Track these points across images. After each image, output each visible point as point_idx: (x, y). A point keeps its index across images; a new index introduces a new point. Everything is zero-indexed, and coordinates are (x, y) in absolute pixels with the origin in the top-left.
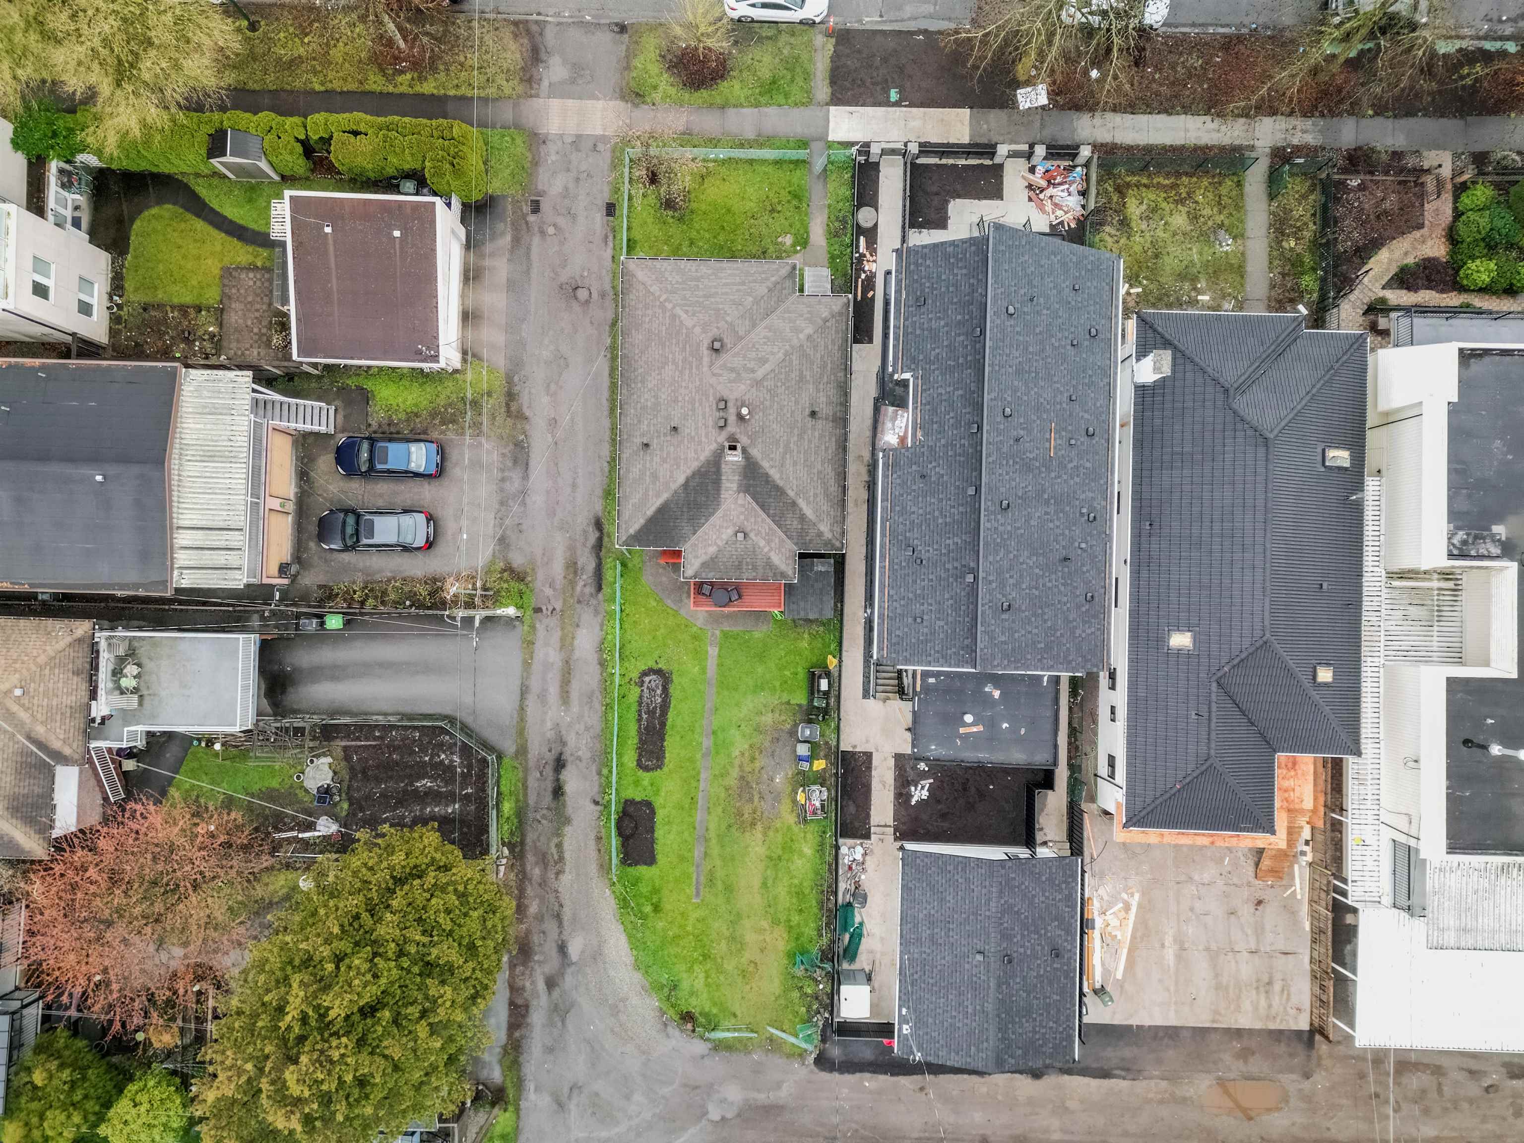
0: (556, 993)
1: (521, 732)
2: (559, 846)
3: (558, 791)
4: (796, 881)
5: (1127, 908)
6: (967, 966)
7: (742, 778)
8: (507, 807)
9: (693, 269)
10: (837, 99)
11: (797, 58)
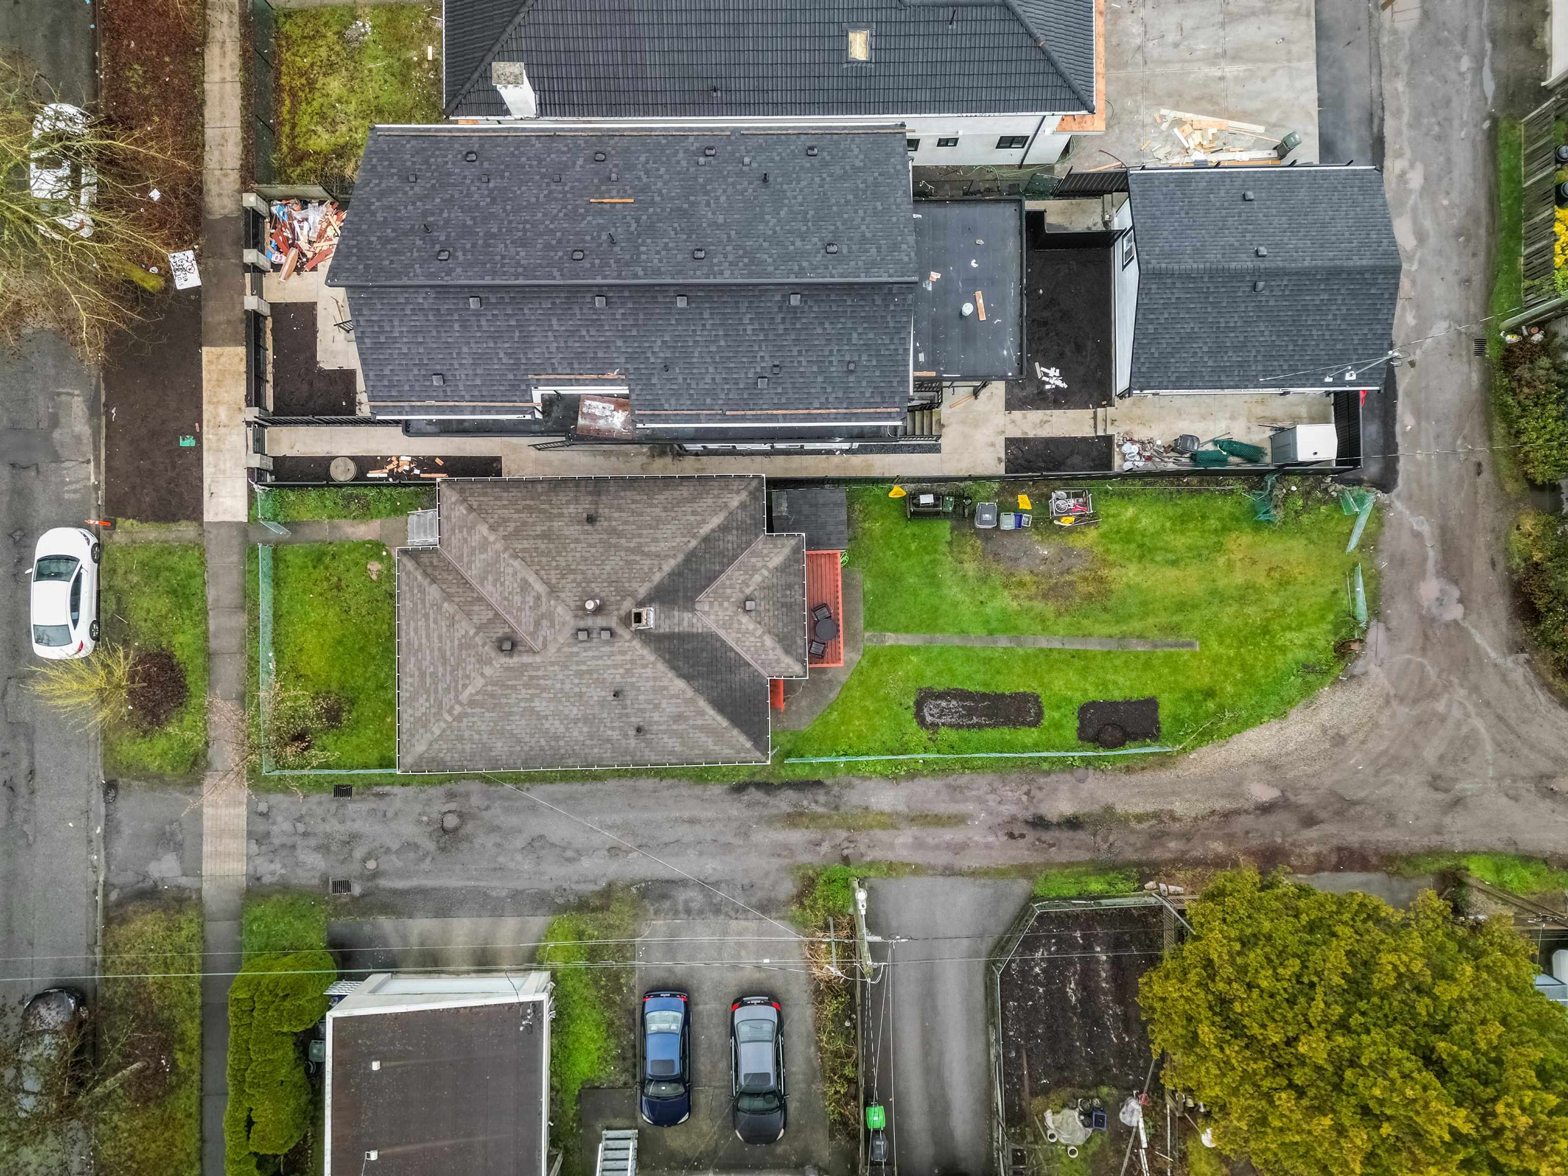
0: (1323, 815)
1: (1002, 873)
2: (1140, 818)
3: (1073, 823)
4: (1168, 524)
5: (1179, 123)
6: (1272, 303)
7: (1045, 596)
8: (1096, 886)
9: (409, 680)
10: (194, 512)
11: (143, 564)
